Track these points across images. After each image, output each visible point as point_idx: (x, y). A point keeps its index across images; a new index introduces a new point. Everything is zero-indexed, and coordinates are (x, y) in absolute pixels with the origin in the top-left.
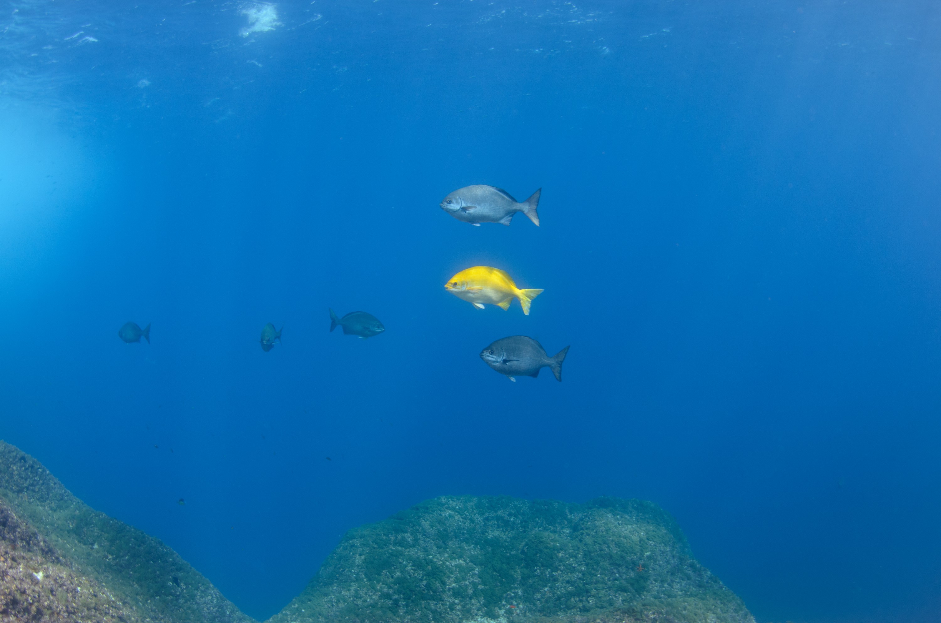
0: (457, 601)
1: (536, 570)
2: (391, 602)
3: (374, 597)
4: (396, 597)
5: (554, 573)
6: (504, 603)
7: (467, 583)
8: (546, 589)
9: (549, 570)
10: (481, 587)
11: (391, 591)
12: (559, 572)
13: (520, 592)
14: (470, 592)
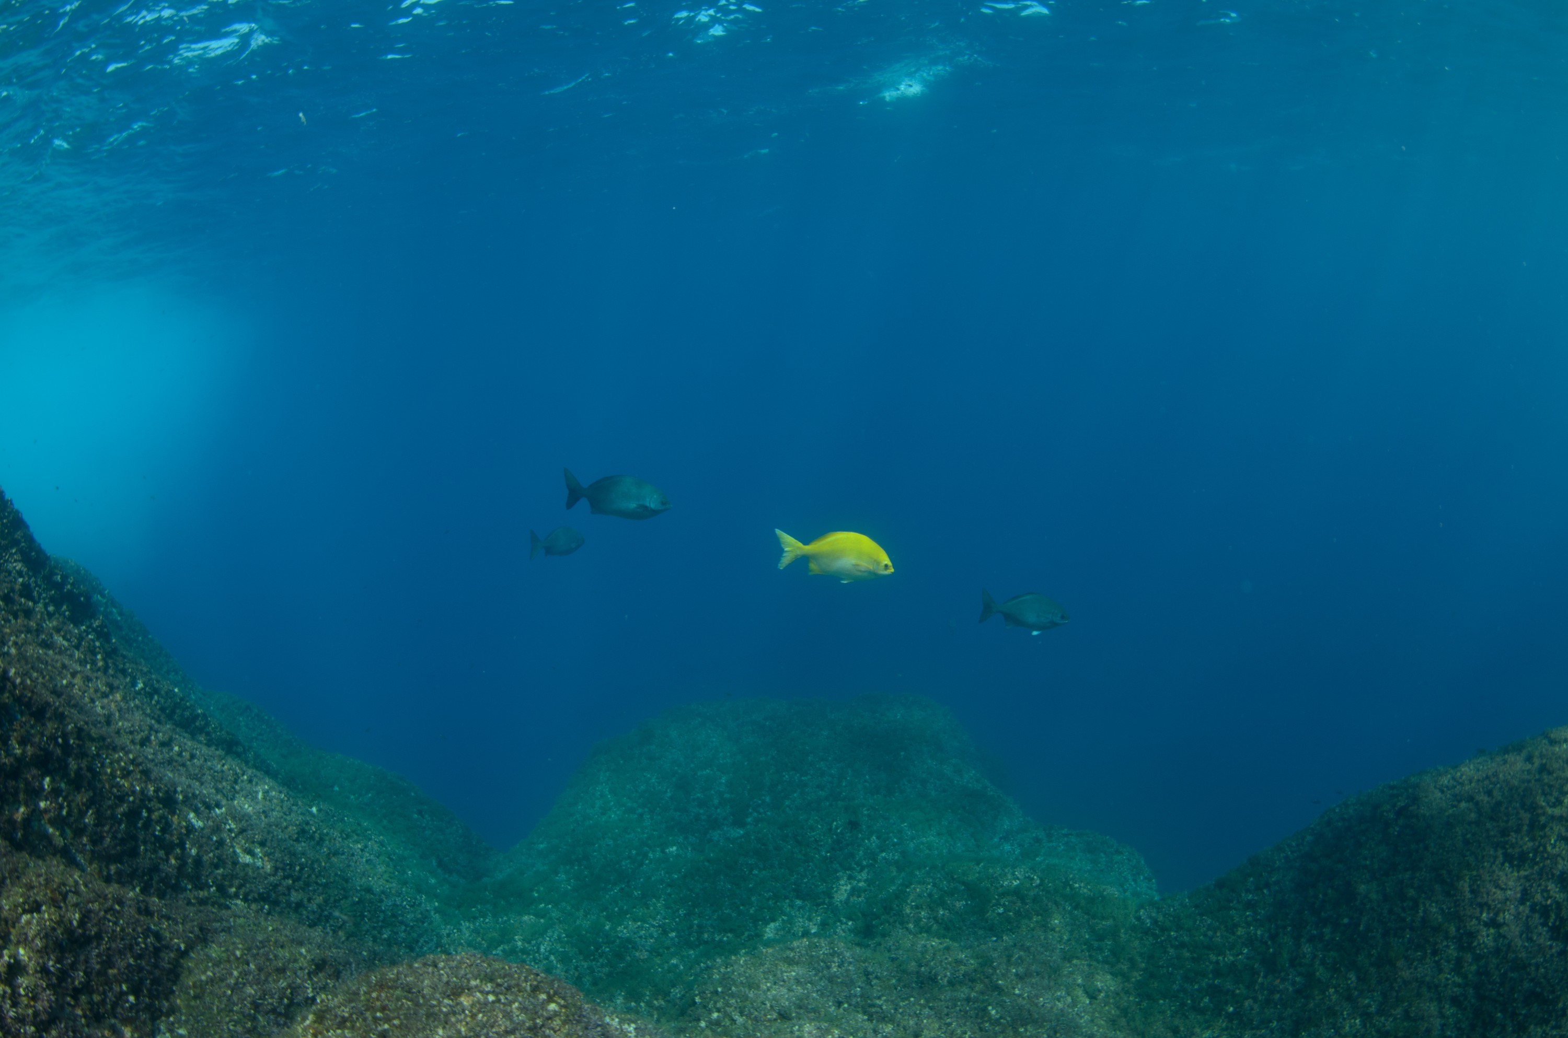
0: (701, 811)
1: (784, 776)
2: (636, 816)
3: (618, 812)
4: (640, 810)
5: (803, 778)
6: (750, 810)
7: (712, 792)
8: (795, 795)
9: (798, 775)
10: (727, 796)
11: (635, 805)
12: (809, 777)
13: (768, 799)
14: (716, 801)
